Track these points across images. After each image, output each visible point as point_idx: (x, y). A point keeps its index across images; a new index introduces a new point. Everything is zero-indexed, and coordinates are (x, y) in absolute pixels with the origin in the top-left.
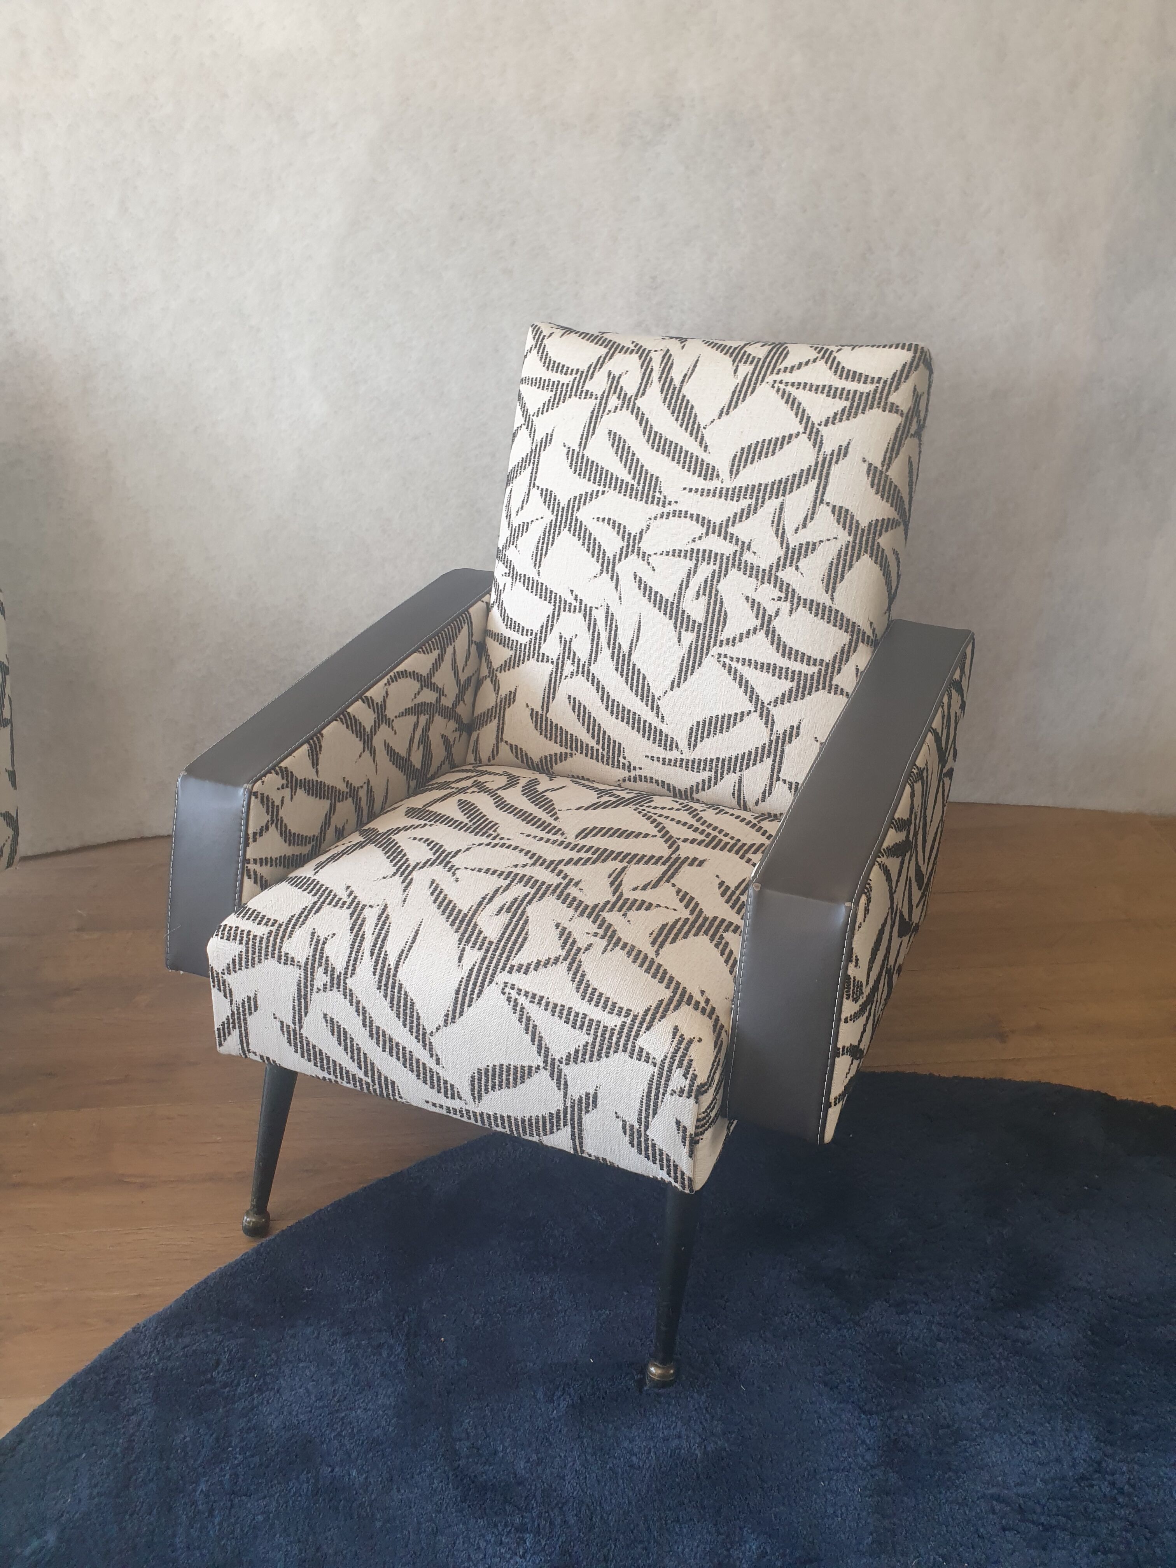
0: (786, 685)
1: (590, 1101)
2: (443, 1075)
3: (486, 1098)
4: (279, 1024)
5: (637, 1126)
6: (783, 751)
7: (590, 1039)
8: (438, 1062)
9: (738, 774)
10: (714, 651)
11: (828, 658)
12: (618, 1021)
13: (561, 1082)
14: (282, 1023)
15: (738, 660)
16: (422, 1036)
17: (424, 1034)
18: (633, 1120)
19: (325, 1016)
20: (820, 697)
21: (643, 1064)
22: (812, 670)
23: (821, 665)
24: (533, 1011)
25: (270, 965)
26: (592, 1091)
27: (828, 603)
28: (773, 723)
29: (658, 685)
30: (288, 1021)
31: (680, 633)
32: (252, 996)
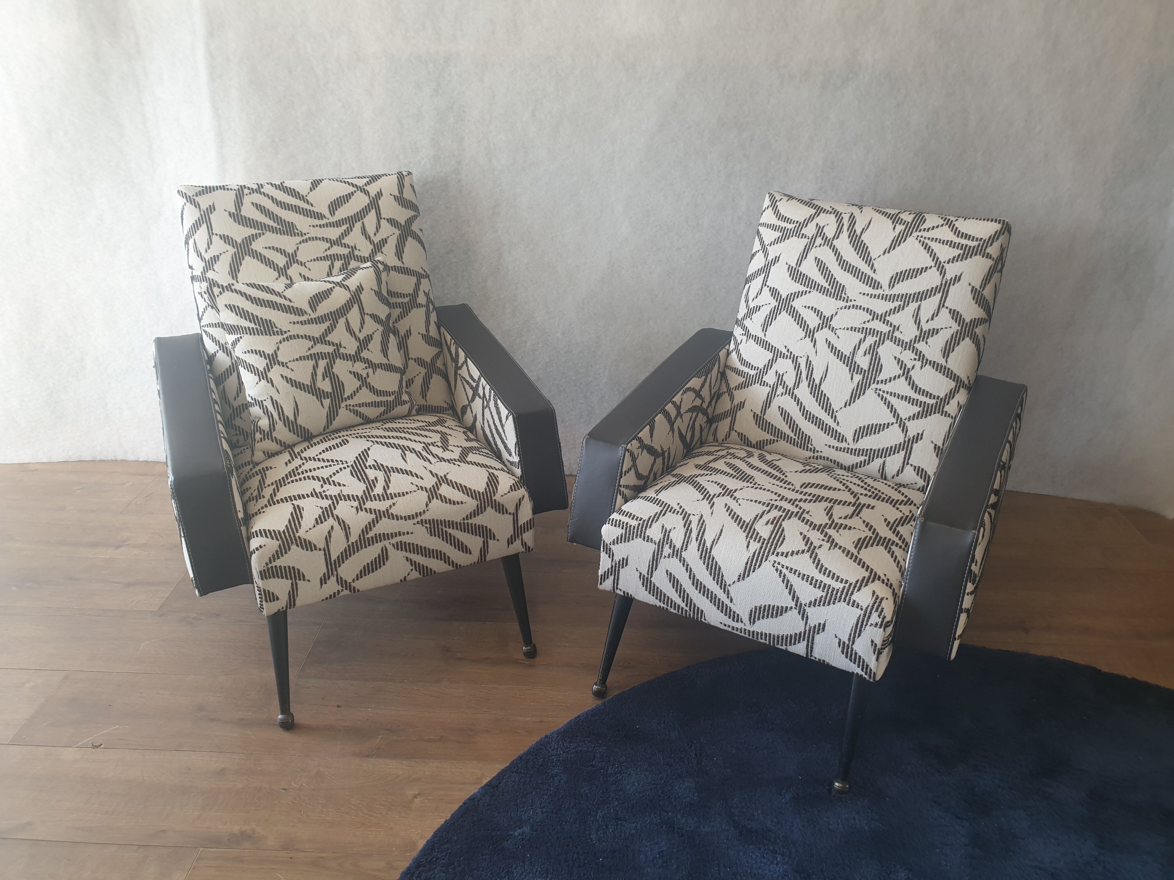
0: (916, 409)
1: (821, 628)
2: (733, 608)
3: (757, 623)
4: (639, 574)
5: (847, 642)
6: (912, 448)
7: (824, 594)
8: (731, 601)
9: (883, 459)
10: (873, 386)
11: (942, 395)
12: (842, 586)
13: (804, 616)
14: (641, 574)
15: (888, 393)
16: (724, 586)
17: (725, 585)
18: (845, 639)
19: (667, 571)
20: (936, 418)
21: (855, 609)
22: (932, 401)
23: (938, 399)
24: (791, 577)
25: (639, 541)
26: (822, 622)
27: (944, 364)
28: (907, 431)
29: (836, 403)
30: (645, 573)
31: (852, 375)
32: (625, 558)
